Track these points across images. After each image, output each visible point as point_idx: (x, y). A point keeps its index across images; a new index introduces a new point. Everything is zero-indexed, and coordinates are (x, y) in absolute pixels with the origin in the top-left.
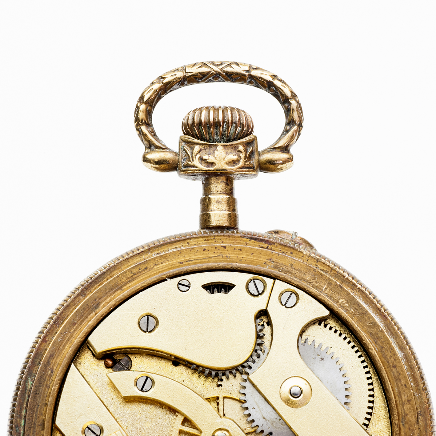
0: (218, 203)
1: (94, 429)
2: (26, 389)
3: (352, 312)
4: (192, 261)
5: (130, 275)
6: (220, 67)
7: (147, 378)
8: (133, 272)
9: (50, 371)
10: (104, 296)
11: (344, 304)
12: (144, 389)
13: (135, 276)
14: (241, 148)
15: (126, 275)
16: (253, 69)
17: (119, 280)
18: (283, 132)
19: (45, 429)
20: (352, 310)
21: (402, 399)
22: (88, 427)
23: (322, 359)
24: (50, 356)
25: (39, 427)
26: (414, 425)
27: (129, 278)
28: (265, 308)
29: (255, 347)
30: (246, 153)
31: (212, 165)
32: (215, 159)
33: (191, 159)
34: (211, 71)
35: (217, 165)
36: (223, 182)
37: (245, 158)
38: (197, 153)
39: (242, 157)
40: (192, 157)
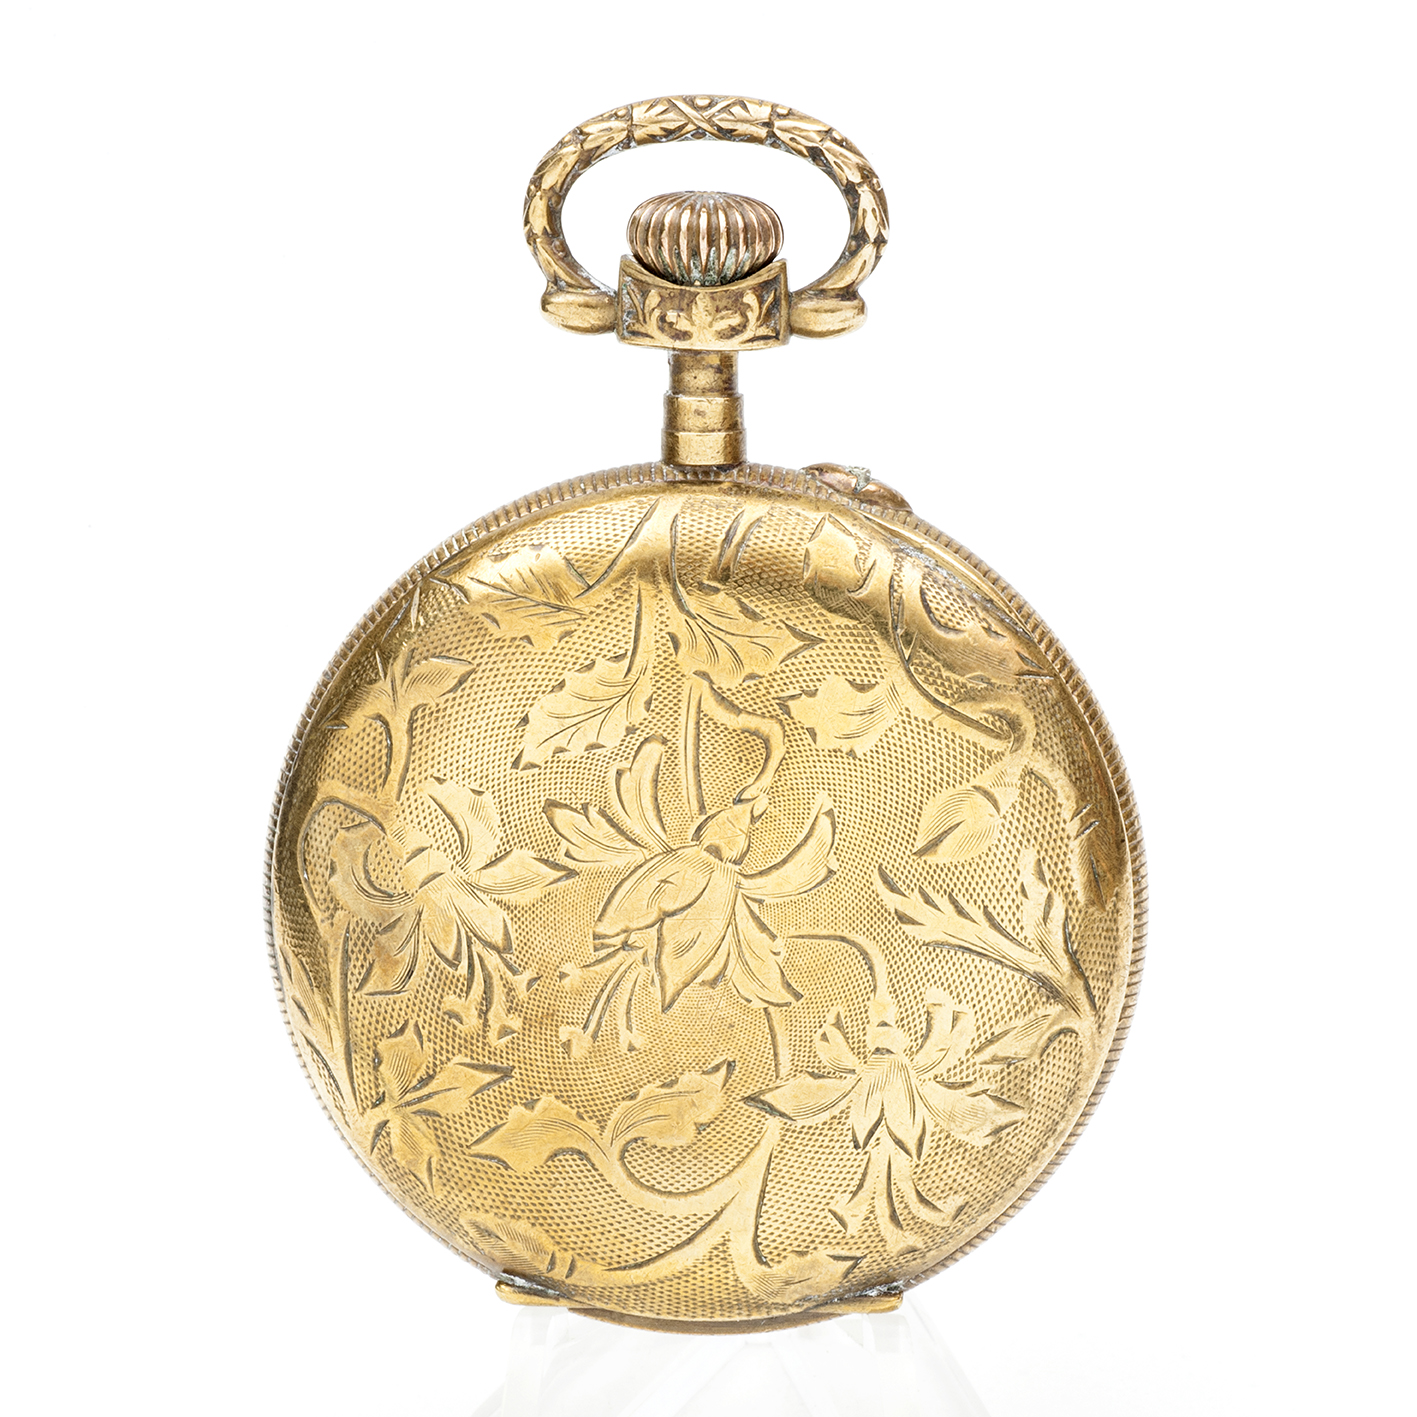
0: (699, 414)
6: (707, 114)
14: (750, 299)
16: (779, 116)
18: (844, 253)
30: (760, 308)
31: (685, 335)
32: (693, 324)
33: (641, 318)
34: (686, 124)
35: (695, 336)
36: (711, 366)
37: (758, 319)
38: (653, 306)
39: (752, 316)
40: (644, 314)
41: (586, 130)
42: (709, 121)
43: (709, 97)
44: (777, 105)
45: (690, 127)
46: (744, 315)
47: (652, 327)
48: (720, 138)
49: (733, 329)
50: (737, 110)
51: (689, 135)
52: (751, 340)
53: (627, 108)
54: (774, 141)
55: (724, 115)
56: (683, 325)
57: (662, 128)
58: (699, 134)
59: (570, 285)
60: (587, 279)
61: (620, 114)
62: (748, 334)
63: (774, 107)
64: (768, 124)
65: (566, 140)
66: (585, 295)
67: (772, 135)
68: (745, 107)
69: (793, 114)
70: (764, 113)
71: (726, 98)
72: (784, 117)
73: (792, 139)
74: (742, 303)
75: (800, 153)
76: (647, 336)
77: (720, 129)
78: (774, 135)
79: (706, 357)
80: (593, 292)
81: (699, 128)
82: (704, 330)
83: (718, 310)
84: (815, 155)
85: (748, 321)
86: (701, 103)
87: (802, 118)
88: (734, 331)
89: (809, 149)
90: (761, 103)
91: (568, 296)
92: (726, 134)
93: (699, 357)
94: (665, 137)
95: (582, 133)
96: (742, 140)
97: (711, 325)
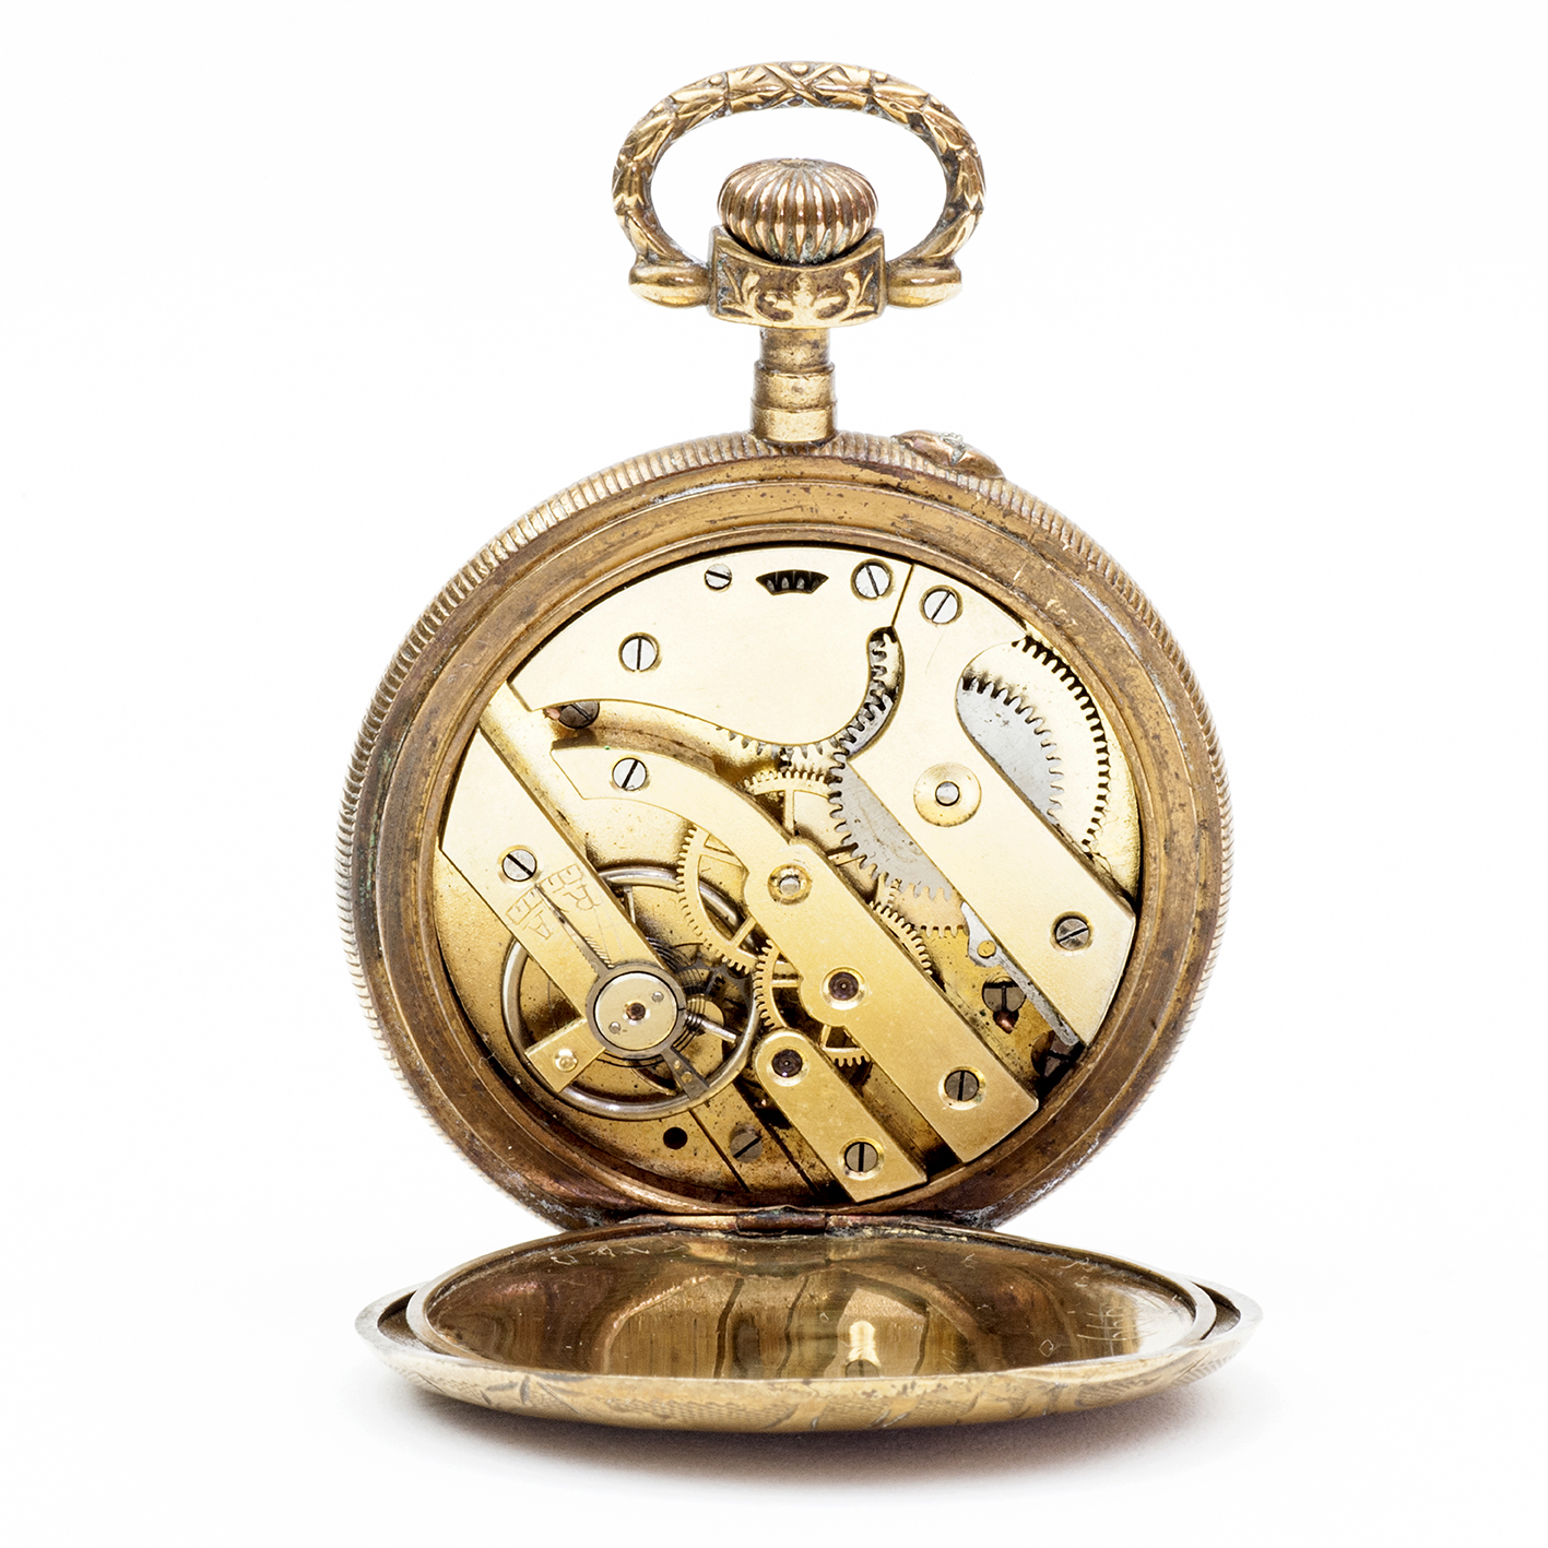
0: (796, 391)
1: (523, 859)
2: (379, 773)
3: (1074, 626)
4: (736, 517)
5: (601, 547)
6: (805, 80)
7: (636, 762)
8: (609, 541)
9: (430, 743)
10: (547, 591)
11: (1058, 609)
12: (628, 785)
13: (612, 549)
14: (850, 277)
15: (595, 547)
16: (878, 81)
17: (578, 558)
18: (940, 221)
19: (421, 857)
20: (1074, 622)
21: (1167, 801)
22: (509, 856)
23: (1006, 723)
24: (431, 713)
25: (408, 853)
26: (1190, 853)
27: (599, 553)
28: (890, 625)
29: (865, 698)
30: (861, 285)
31: (785, 316)
32: (794, 304)
33: (738, 296)
34: (785, 92)
35: (795, 316)
36: (808, 342)
37: (858, 297)
38: (751, 285)
39: (852, 294)
40: (741, 292)
41: (677, 98)
42: (808, 88)
43: (806, 63)
44: (875, 72)
45: (789, 95)
46: (844, 293)
47: (750, 306)
48: (817, 105)
49: (833, 306)
50: (836, 75)
51: (785, 103)
52: (852, 317)
53: (720, 75)
54: (873, 107)
55: (823, 81)
56: (783, 305)
57: (760, 96)
58: (797, 101)
59: (662, 258)
60: (679, 252)
61: (713, 81)
62: (849, 312)
63: (871, 72)
64: (868, 90)
65: (658, 109)
66: (679, 267)
67: (872, 101)
68: (844, 73)
69: (891, 80)
70: (864, 78)
71: (822, 64)
72: (884, 82)
73: (892, 106)
74: (843, 281)
75: (899, 120)
76: (744, 314)
77: (819, 96)
78: (874, 102)
79: (803, 333)
80: (687, 265)
81: (798, 95)
82: (804, 309)
83: (819, 289)
84: (915, 122)
85: (848, 298)
86: (796, 68)
87: (901, 84)
88: (836, 310)
89: (910, 115)
90: (859, 69)
91: (661, 268)
92: (824, 100)
93: (796, 333)
94: (762, 104)
95: (675, 102)
96: (840, 107)
97: (812, 305)
